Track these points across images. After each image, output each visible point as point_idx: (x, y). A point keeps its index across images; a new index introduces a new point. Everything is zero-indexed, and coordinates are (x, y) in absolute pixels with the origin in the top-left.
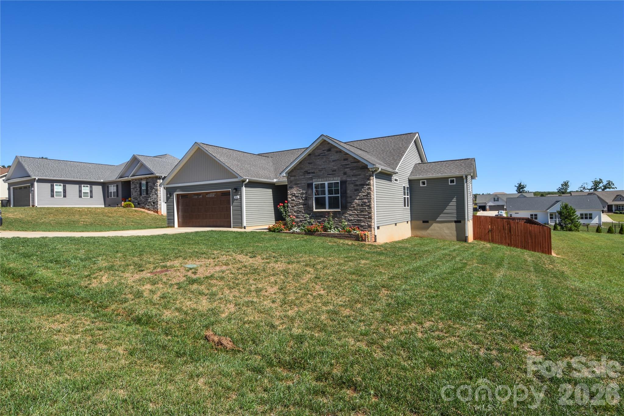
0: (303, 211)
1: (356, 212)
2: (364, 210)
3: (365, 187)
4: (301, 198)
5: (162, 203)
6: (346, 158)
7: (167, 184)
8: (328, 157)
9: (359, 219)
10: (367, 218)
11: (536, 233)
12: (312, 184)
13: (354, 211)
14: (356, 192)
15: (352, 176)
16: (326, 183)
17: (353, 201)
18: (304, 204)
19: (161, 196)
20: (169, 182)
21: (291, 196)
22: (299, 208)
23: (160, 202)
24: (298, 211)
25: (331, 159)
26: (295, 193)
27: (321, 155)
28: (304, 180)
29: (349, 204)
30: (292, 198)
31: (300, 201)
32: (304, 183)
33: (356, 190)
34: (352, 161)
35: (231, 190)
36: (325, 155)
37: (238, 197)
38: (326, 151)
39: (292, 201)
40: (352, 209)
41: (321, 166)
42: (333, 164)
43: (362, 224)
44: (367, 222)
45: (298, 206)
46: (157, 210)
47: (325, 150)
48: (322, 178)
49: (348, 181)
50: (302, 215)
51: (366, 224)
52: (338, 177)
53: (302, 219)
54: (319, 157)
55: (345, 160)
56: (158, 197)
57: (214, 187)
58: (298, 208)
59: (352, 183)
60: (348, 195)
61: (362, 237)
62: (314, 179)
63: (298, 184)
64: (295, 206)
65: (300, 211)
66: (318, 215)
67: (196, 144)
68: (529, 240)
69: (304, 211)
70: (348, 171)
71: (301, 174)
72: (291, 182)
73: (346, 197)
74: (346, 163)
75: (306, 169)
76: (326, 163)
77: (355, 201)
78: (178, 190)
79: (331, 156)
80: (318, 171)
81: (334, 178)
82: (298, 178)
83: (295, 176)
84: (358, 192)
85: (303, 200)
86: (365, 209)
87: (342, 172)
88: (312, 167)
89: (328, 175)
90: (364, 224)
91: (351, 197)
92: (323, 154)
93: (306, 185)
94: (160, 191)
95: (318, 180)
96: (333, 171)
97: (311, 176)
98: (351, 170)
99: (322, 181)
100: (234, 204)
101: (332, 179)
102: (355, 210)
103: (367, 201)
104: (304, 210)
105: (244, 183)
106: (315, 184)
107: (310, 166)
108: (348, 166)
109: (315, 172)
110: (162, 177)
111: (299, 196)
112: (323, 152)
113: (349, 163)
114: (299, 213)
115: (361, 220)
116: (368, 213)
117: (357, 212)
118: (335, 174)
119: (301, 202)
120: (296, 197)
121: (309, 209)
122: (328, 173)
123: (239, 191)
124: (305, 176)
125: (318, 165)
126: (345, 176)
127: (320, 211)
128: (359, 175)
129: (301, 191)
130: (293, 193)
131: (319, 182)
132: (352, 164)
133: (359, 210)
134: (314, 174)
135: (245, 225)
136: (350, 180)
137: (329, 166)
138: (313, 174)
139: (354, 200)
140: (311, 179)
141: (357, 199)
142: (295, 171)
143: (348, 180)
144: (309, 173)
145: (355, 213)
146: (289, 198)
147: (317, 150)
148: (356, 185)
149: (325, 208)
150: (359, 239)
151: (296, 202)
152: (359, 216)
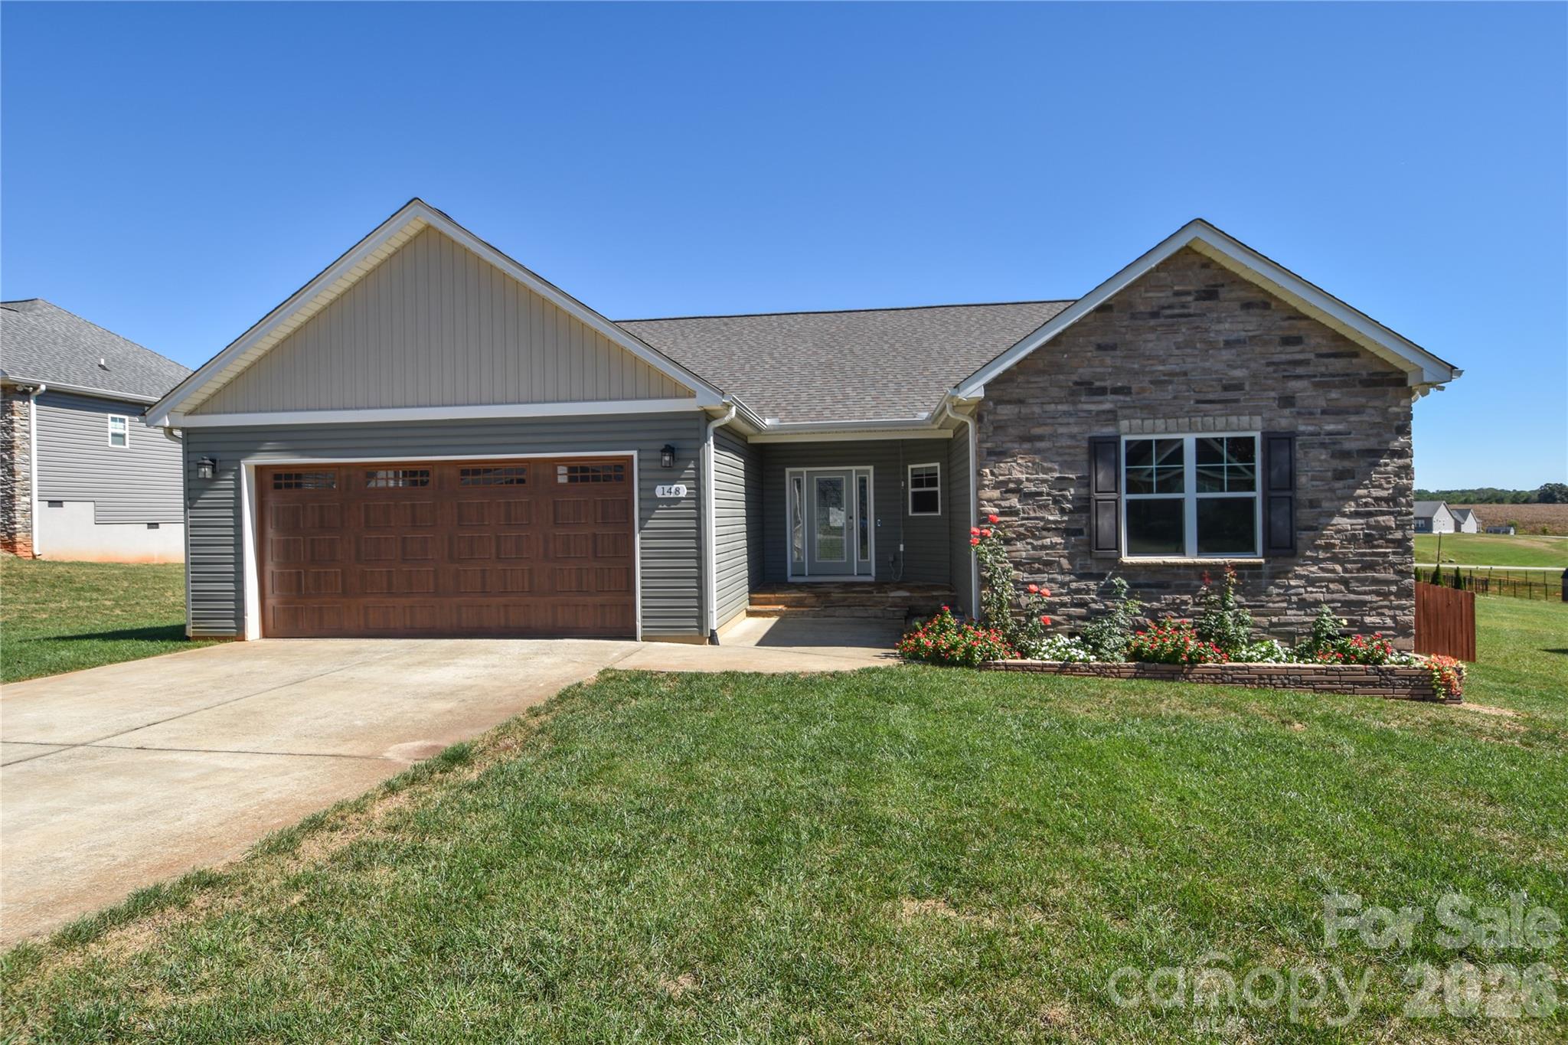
0: (1065, 562)
1: (1338, 568)
2: (1380, 559)
3: (1386, 465)
4: (1056, 501)
5: (35, 503)
6: (1295, 333)
7: (191, 413)
8: (1203, 325)
9: (1352, 597)
10: (1391, 593)
12: (1115, 441)
13: (1329, 566)
14: (1339, 485)
15: (1324, 412)
16: (1189, 441)
17: (1323, 520)
18: (1067, 532)
19: (30, 472)
20: (205, 402)
21: (996, 494)
22: (1043, 547)
23: (27, 499)
24: (1039, 560)
25: (1218, 332)
26: (1023, 477)
27: (1168, 312)
28: (1072, 420)
29: (1305, 535)
30: (1003, 504)
31: (1051, 518)
32: (1073, 437)
33: (1340, 475)
34: (1325, 350)
35: (634, 453)
36: (1189, 315)
37: (683, 490)
38: (1190, 298)
39: (1002, 514)
40: (1322, 555)
41: (1163, 362)
42: (1227, 355)
43: (1368, 620)
44: (1391, 613)
45: (1034, 537)
46: (10, 535)
47: (1188, 293)
48: (1166, 417)
49: (1303, 433)
50: (1059, 578)
52: (1251, 414)
53: (1056, 599)
54: (1152, 322)
55: (1287, 341)
56: (18, 478)
57: (530, 439)
58: (1034, 548)
59: (1323, 445)
60: (1302, 496)
61: (1448, 684)
62: (1126, 417)
63: (1040, 438)
64: (1020, 537)
65: (1048, 564)
66: (1141, 580)
67: (414, 208)
69: (1070, 564)
70: (1304, 390)
71: (1055, 392)
72: (999, 427)
73: (1292, 503)
74: (1293, 353)
75: (1081, 370)
76: (1189, 351)
77: (1337, 520)
78: (269, 445)
79: (1219, 321)
80: (1146, 384)
81: (1234, 419)
82: (1037, 410)
83: (1020, 402)
84: (1351, 482)
85: (1063, 511)
86: (1385, 555)
87: (1273, 394)
88: (1118, 363)
89: (1198, 402)
90: (1377, 620)
91: (1313, 504)
92: (1177, 311)
93: (1085, 444)
94: (28, 452)
95: (1146, 422)
96: (1226, 388)
97: (1107, 406)
98: (1317, 385)
99: (1167, 431)
100: (650, 523)
101: (1221, 422)
102: (1334, 559)
103: (1390, 521)
104: (1071, 558)
105: (716, 424)
106: (1128, 443)
107: (1108, 361)
108: (1300, 371)
109: (1135, 387)
110: (36, 388)
111: (1040, 494)
112: (1175, 300)
113: (1311, 356)
114: (1039, 571)
115: (1364, 603)
116: (1400, 572)
117: (1345, 570)
118: (1237, 401)
119: (1055, 522)
120: (1025, 496)
121: (1100, 554)
122: (1201, 397)
123: (689, 460)
124: (1074, 403)
125: (1149, 358)
126: (1287, 412)
127: (1157, 565)
128: (1358, 411)
129: (1052, 470)
130: (1010, 481)
131: (1154, 432)
132: (1326, 360)
133: (1354, 562)
134: (1128, 399)
135: (715, 628)
136: (1311, 428)
137: (1207, 364)
138: (1121, 398)
139: (1332, 515)
140: (1112, 417)
141: (1344, 515)
142: (1021, 379)
143: (1302, 428)
144: (1102, 391)
145: (1333, 571)
146: (989, 500)
147: (1146, 291)
148: (1346, 455)
149: (1180, 551)
150: (1431, 692)
151: (1023, 519)
152: (1353, 585)
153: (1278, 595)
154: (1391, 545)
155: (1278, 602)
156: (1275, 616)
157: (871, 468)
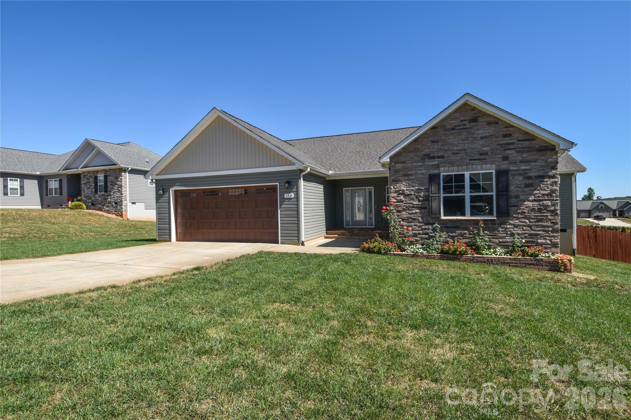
0: (420, 219)
1: (527, 221)
2: (545, 218)
3: (547, 181)
4: (417, 197)
5: (128, 204)
6: (509, 133)
7: (157, 175)
8: (472, 132)
9: (533, 232)
10: (549, 231)
11: (627, 242)
12: (438, 175)
13: (524, 220)
14: (527, 189)
15: (521, 162)
16: (467, 175)
17: (520, 203)
18: (421, 208)
19: (126, 194)
20: (161, 172)
21: (395, 195)
22: (412, 214)
23: (126, 202)
24: (411, 218)
25: (478, 134)
26: (405, 189)
27: (458, 128)
28: (423, 168)
29: (513, 209)
30: (398, 198)
31: (415, 203)
32: (423, 174)
33: (527, 186)
34: (521, 139)
35: (278, 184)
36: (466, 128)
37: (293, 195)
38: (467, 122)
39: (397, 202)
40: (520, 216)
41: (457, 146)
42: (481, 142)
43: (539, 241)
44: (550, 238)
45: (409, 210)
46: (121, 213)
47: (466, 120)
48: (458, 166)
49: (512, 170)
50: (418, 224)
51: (548, 242)
52: (491, 164)
53: (417, 232)
54: (452, 132)
55: (505, 136)
56: (123, 196)
57: (248, 180)
58: (409, 214)
59: (520, 174)
60: (511, 194)
61: (565, 266)
62: (442, 167)
63: (411, 175)
64: (404, 210)
65: (414, 219)
66: (448, 225)
67: (214, 110)
68: (619, 251)
69: (422, 219)
70: (512, 154)
71: (416, 158)
72: (396, 172)
73: (508, 197)
74: (508, 140)
75: (426, 150)
76: (466, 141)
77: (526, 203)
78: (177, 184)
79: (478, 130)
80: (450, 154)
81: (484, 166)
82: (410, 165)
83: (404, 162)
84: (532, 188)
85: (419, 201)
86: (547, 216)
87: (500, 156)
88: (440, 147)
89: (470, 160)
90: (544, 241)
91: (516, 197)
92: (462, 127)
93: (427, 177)
94: (126, 188)
95: (450, 168)
96: (481, 154)
97: (435, 163)
98: (518, 152)
99: (458, 171)
100: (283, 206)
101: (479, 167)
102: (525, 217)
103: (549, 203)
104: (422, 217)
105: (303, 173)
106: (443, 176)
107: (436, 146)
108: (511, 147)
109: (446, 156)
110: (128, 169)
111: (411, 195)
112: (461, 123)
113: (515, 141)
114: (411, 222)
115: (538, 234)
116: (553, 223)
117: (530, 222)
118: (485, 159)
119: (416, 205)
120: (406, 196)
121: (433, 216)
122: (471, 158)
123: (294, 185)
124: (423, 162)
125: (451, 145)
126: (505, 162)
127: (454, 220)
128: (535, 161)
129: (415, 186)
130: (400, 190)
131: (453, 171)
132: (521, 142)
133: (534, 219)
134: (443, 160)
135: (303, 240)
136: (515, 168)
137: (473, 146)
138: (441, 160)
139: (524, 201)
140: (437, 166)
141: (529, 201)
142: (404, 154)
143: (511, 168)
144: (434, 157)
145: (525, 222)
146: (393, 197)
147: (450, 121)
148: (530, 178)
149: (463, 214)
150: (558, 268)
151: (405, 203)
152: (533, 228)
153: (502, 231)
154: (550, 212)
155: (502, 234)
156: (501, 239)
157: (373, 188)
